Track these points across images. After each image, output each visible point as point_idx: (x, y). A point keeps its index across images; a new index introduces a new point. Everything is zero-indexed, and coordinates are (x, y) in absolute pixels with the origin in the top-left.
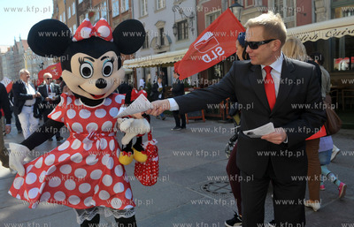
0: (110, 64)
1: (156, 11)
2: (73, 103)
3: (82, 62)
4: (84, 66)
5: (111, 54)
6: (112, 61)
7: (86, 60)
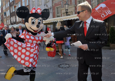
0: (40, 21)
1: (38, 6)
2: (28, 33)
3: (32, 20)
4: (33, 21)
5: (40, 18)
6: (41, 20)
7: (33, 19)
